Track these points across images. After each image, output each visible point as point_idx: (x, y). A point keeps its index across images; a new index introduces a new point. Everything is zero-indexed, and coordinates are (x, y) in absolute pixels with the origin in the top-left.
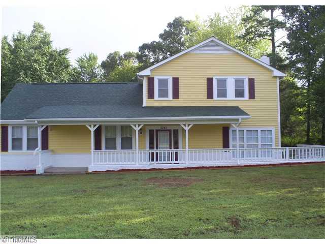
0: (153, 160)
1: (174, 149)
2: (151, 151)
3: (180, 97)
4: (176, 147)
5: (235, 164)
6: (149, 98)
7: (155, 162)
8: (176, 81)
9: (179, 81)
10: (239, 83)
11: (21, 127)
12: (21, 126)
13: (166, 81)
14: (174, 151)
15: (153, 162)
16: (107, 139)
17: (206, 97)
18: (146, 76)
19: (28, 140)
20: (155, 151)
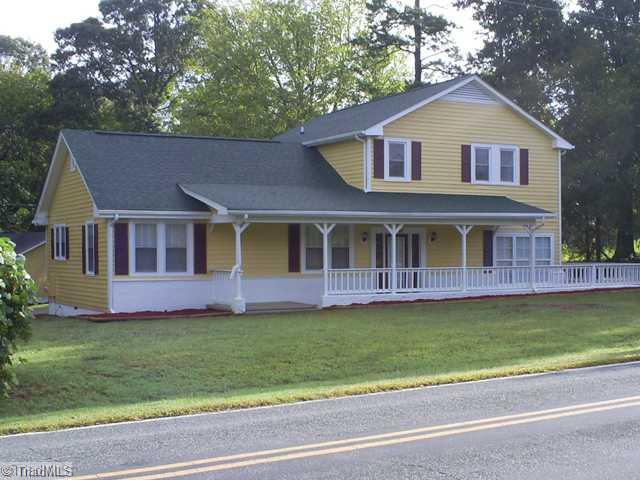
0: (381, 287)
1: (413, 266)
2: (379, 270)
3: (422, 177)
4: (416, 264)
5: (529, 291)
6: (375, 177)
7: (384, 290)
8: (417, 148)
9: (423, 148)
10: (506, 155)
11: (155, 225)
12: (153, 223)
13: (401, 147)
14: (411, 270)
15: (381, 291)
16: (308, 249)
17: (460, 179)
18: (372, 136)
19: (168, 251)
20: (384, 270)
